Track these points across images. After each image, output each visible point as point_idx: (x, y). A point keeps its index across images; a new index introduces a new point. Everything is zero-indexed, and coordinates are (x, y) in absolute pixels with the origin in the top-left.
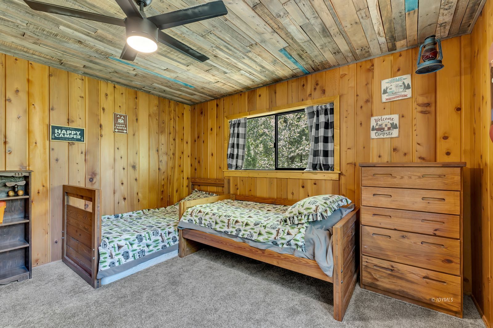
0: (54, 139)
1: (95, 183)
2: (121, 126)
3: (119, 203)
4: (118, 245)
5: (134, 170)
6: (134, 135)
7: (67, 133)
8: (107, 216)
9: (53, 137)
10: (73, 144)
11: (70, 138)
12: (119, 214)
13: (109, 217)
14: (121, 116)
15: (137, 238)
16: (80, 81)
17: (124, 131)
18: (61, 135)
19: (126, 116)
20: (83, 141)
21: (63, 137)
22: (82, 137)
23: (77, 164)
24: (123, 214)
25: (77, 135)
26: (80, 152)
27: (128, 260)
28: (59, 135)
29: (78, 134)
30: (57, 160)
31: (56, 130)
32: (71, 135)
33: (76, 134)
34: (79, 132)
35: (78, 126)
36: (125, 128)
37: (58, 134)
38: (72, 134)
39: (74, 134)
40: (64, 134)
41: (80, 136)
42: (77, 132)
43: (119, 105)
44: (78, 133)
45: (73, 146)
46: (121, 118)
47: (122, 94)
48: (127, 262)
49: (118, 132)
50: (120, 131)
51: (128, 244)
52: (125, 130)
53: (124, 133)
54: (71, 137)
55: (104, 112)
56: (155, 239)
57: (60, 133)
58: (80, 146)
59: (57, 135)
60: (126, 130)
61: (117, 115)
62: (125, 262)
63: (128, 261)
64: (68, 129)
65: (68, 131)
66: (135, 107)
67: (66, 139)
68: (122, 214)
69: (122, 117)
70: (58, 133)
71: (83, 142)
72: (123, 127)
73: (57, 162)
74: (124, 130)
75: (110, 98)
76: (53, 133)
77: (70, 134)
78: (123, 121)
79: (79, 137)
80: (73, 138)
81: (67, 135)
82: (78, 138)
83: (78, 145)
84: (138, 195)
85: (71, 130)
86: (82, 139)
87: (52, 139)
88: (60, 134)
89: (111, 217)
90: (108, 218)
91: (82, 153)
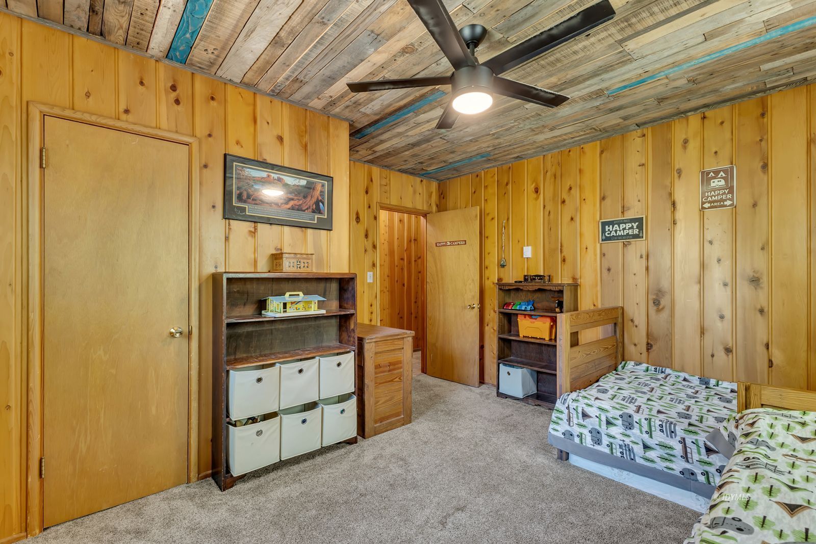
0: (605, 240)
1: (663, 308)
2: (718, 195)
3: (713, 356)
4: (583, 410)
5: (756, 289)
6: (755, 205)
7: (620, 228)
8: (683, 375)
9: (604, 238)
10: (629, 243)
11: (624, 236)
12: (711, 380)
13: (687, 377)
14: (717, 173)
15: (621, 416)
16: (639, 140)
17: (725, 203)
18: (613, 233)
19: (732, 169)
20: (643, 237)
21: (615, 235)
22: (641, 231)
23: (635, 274)
24: (720, 383)
25: (634, 229)
26: (639, 255)
27: (599, 446)
28: (610, 234)
29: (635, 227)
30: (609, 270)
31: (607, 227)
32: (625, 231)
33: (632, 228)
34: (637, 223)
35: (636, 213)
36: (729, 196)
37: (609, 232)
38: (627, 228)
39: (629, 229)
40: (616, 231)
41: (638, 230)
42: (633, 224)
43: (714, 151)
44: (635, 225)
45: (629, 247)
46: (719, 176)
47: (722, 123)
48: (595, 448)
49: (709, 208)
50: (715, 204)
51: (604, 418)
52: (730, 199)
53: (726, 206)
54: (625, 234)
55: (679, 177)
56: (663, 440)
57: (611, 230)
58: (639, 246)
59: (608, 234)
60: (732, 199)
61: (708, 173)
62: (592, 447)
63: (597, 447)
64: (622, 221)
65: (621, 225)
66: (758, 139)
67: (619, 238)
68: (718, 382)
69: (722, 173)
70: (609, 230)
71: (642, 239)
72: (724, 193)
73: (609, 273)
74: (726, 200)
75: (693, 145)
76: (604, 231)
77: (624, 229)
78: (723, 182)
79: (636, 231)
80: (628, 234)
81: (620, 231)
82: (635, 233)
83: (636, 244)
84: (768, 348)
85: (625, 223)
86: (641, 235)
87: (602, 240)
88: (611, 232)
89: (692, 380)
90: (685, 380)
91: (641, 257)
